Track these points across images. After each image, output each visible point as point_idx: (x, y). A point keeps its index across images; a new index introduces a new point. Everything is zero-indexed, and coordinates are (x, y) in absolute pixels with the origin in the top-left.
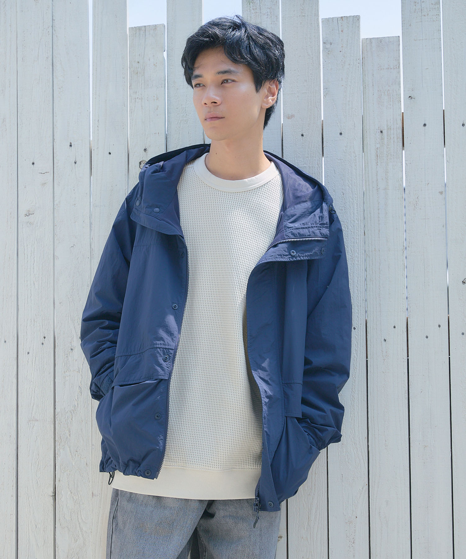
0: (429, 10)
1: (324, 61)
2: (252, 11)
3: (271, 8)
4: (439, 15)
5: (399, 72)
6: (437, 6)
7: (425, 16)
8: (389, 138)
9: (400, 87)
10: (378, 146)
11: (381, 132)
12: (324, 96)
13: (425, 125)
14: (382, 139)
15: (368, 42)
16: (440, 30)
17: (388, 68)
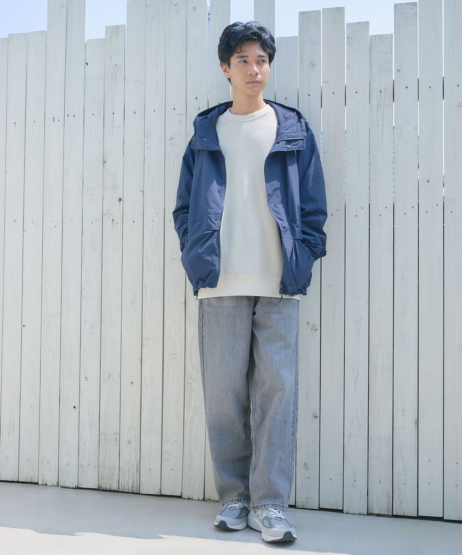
0: (411, 18)
1: (347, 49)
2: (305, 19)
3: (316, 17)
4: (417, 21)
5: (392, 56)
6: (415, 16)
7: (408, 21)
8: (385, 95)
9: (392, 64)
10: (379, 100)
11: (381, 91)
12: (347, 70)
13: (407, 87)
14: (381, 95)
15: (374, 37)
16: (417, 30)
17: (386, 53)
